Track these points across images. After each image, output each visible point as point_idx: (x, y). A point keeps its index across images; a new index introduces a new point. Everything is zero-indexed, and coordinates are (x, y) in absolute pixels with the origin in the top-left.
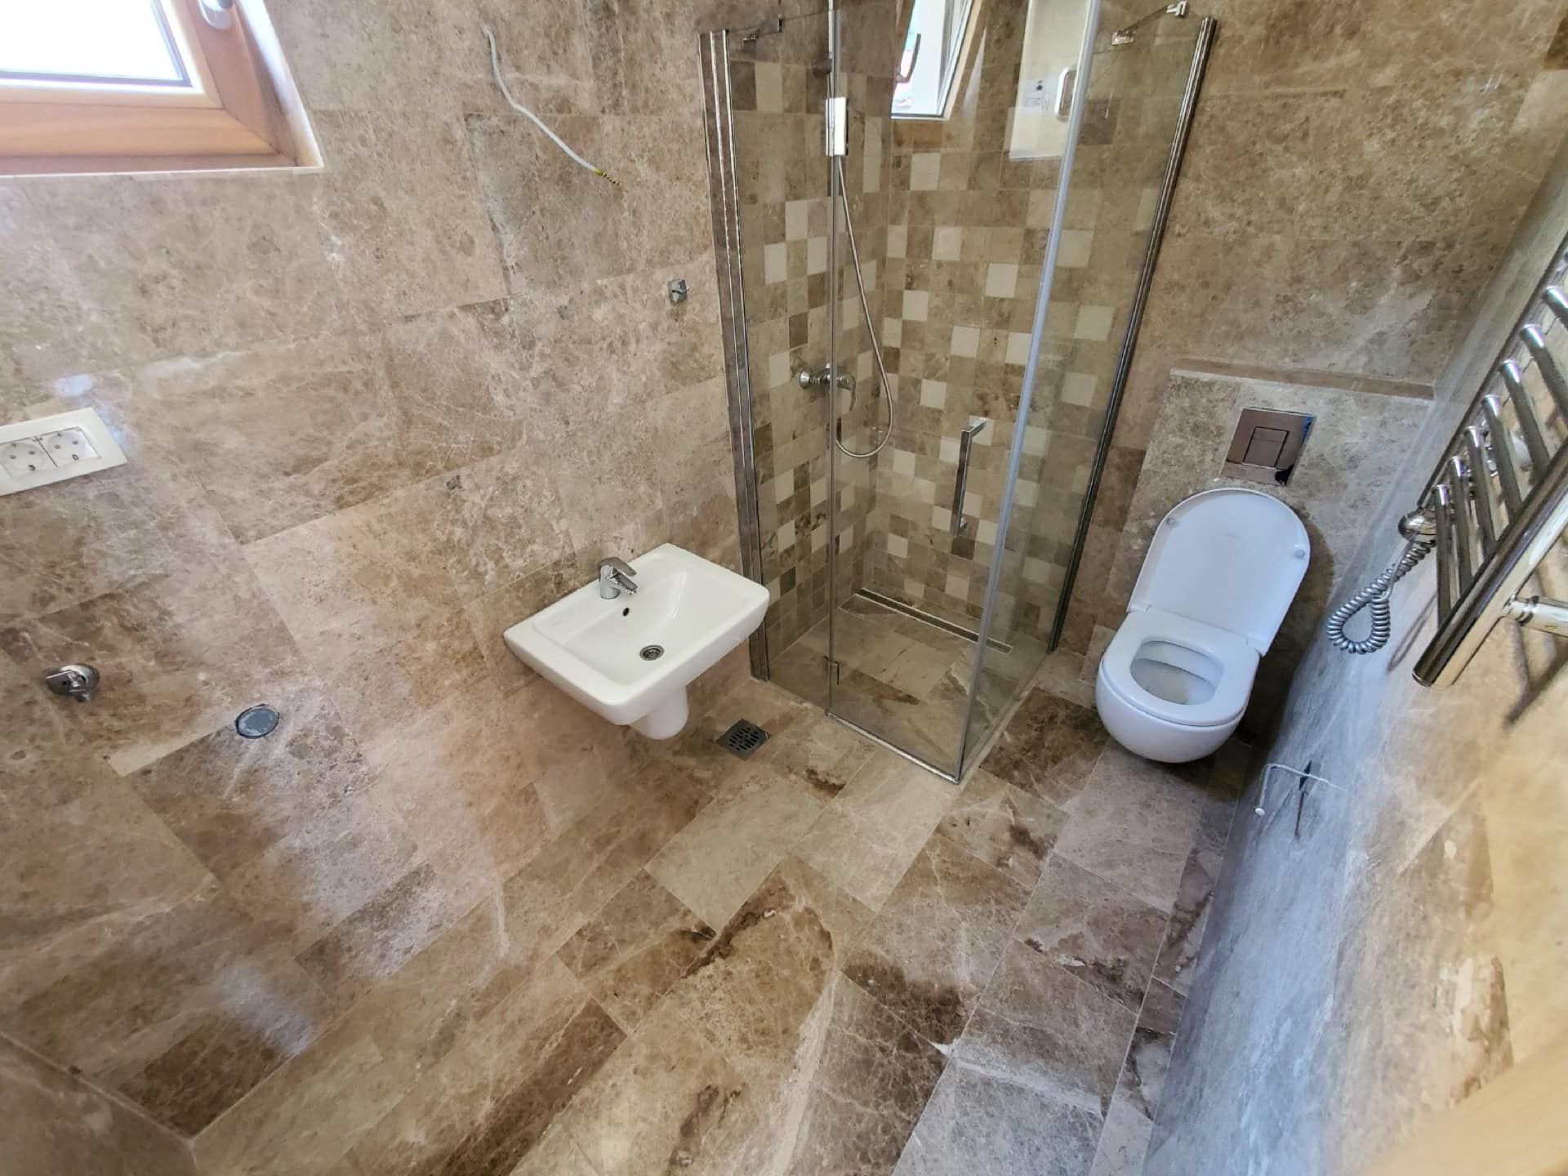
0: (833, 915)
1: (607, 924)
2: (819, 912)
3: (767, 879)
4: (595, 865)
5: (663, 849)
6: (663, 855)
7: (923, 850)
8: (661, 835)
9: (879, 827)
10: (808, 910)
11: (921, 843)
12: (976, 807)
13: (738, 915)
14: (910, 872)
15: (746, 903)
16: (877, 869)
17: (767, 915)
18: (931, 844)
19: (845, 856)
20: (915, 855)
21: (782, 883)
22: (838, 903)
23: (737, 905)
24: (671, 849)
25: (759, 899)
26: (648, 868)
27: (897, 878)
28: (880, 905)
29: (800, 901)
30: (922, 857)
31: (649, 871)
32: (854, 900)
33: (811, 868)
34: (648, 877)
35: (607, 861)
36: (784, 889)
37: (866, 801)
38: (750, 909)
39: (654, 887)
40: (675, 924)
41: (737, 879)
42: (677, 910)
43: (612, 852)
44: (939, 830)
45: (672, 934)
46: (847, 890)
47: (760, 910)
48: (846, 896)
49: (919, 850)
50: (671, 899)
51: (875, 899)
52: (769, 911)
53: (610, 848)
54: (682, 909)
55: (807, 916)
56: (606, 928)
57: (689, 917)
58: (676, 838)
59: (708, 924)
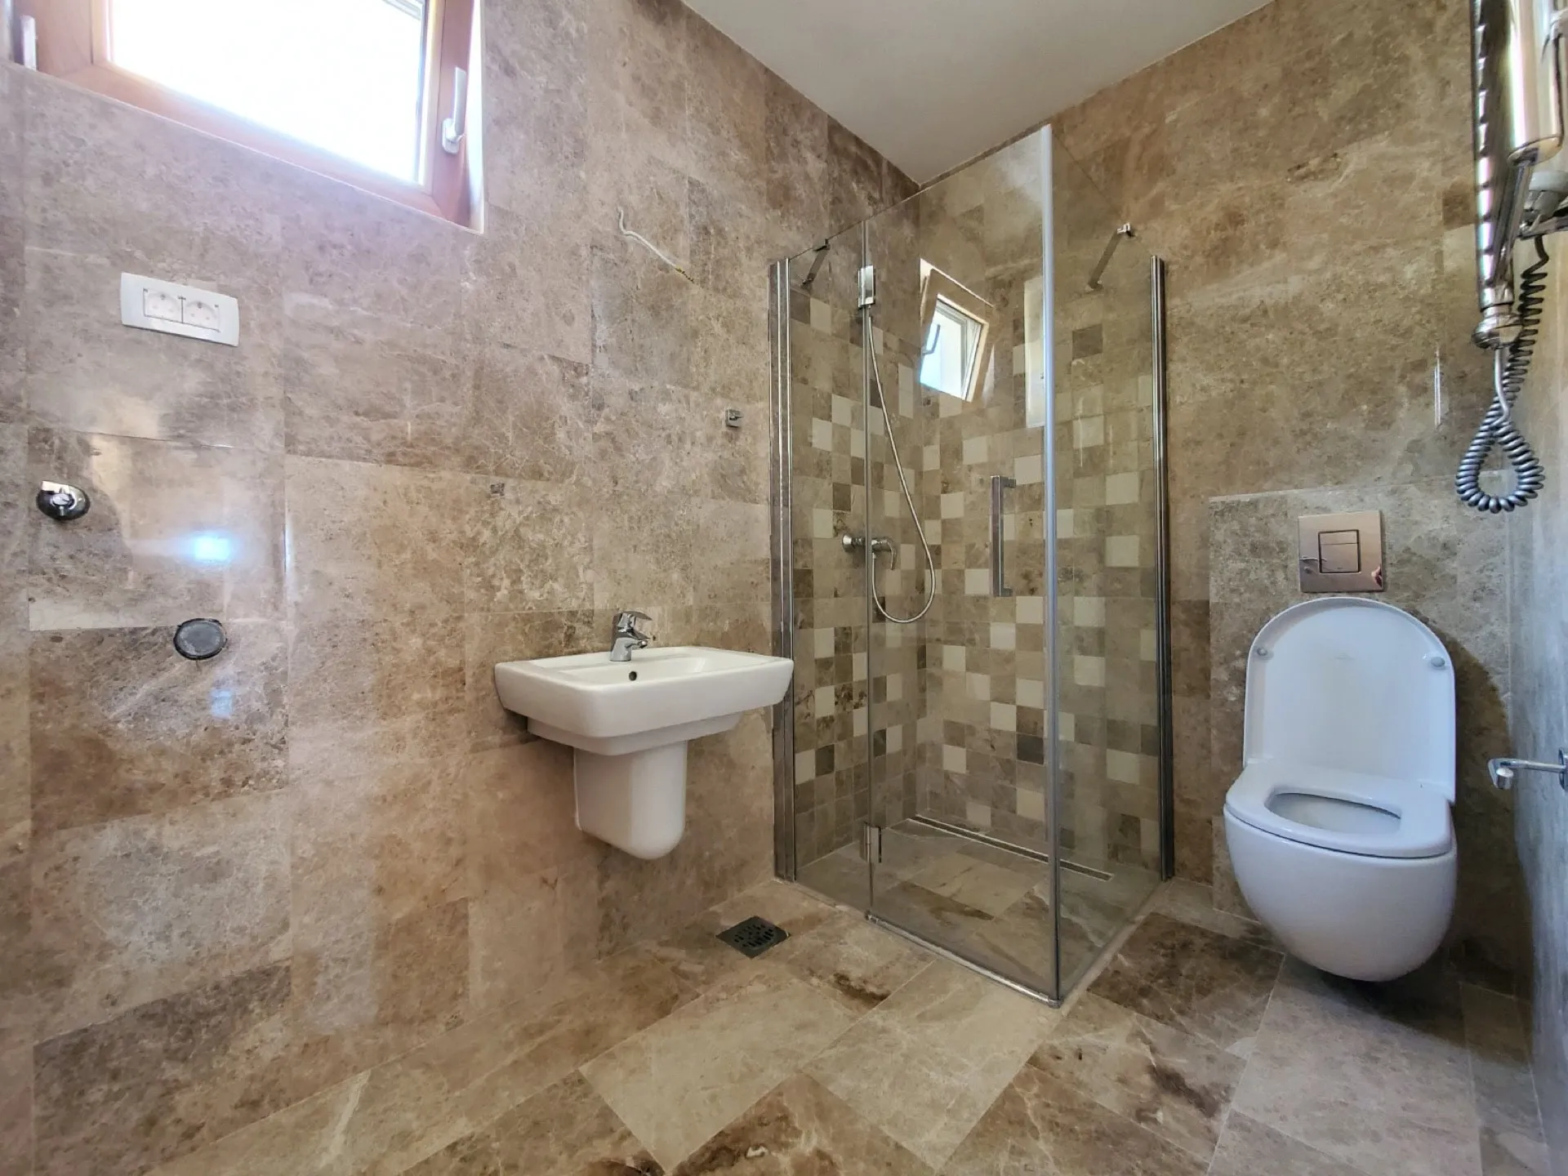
0: (861, 1166)
1: (498, 1140)
2: (839, 1158)
3: (758, 1104)
4: (510, 1059)
5: (615, 1048)
6: (612, 1056)
7: (1011, 1086)
8: (615, 1031)
9: (939, 1050)
10: (820, 1154)
11: (1007, 1077)
12: (1090, 1038)
13: (706, 1148)
14: (991, 1116)
15: (721, 1134)
16: (935, 1106)
17: (751, 1153)
18: (1023, 1080)
19: (886, 1085)
20: (997, 1092)
21: (783, 1109)
22: (871, 1149)
23: (707, 1134)
24: (626, 1048)
25: (743, 1128)
26: (584, 1069)
27: (970, 1121)
28: (942, 1159)
29: (808, 1139)
30: (1008, 1096)
31: (584, 1074)
32: (898, 1147)
33: (831, 1093)
34: (581, 1081)
35: (529, 1056)
36: (785, 1118)
37: (918, 1016)
38: (727, 1141)
39: (585, 1095)
40: (604, 1150)
41: (713, 1098)
42: (612, 1131)
43: (540, 1045)
44: (1033, 1061)
45: (592, 1165)
46: (886, 1130)
47: (741, 1145)
48: (886, 1140)
49: (1005, 1085)
50: (606, 1114)
51: (934, 1149)
52: (757, 1147)
53: (540, 1039)
54: (619, 1131)
55: (817, 1163)
56: (496, 1145)
57: (625, 1143)
58: (634, 1037)
59: (655, 1158)
